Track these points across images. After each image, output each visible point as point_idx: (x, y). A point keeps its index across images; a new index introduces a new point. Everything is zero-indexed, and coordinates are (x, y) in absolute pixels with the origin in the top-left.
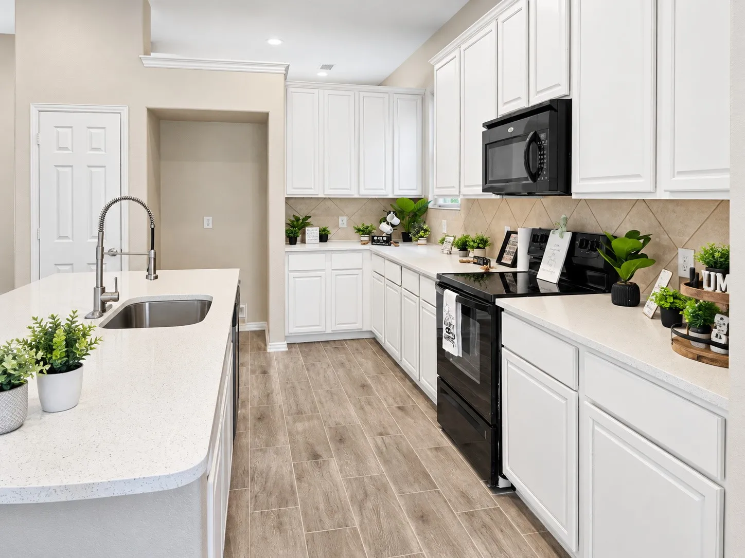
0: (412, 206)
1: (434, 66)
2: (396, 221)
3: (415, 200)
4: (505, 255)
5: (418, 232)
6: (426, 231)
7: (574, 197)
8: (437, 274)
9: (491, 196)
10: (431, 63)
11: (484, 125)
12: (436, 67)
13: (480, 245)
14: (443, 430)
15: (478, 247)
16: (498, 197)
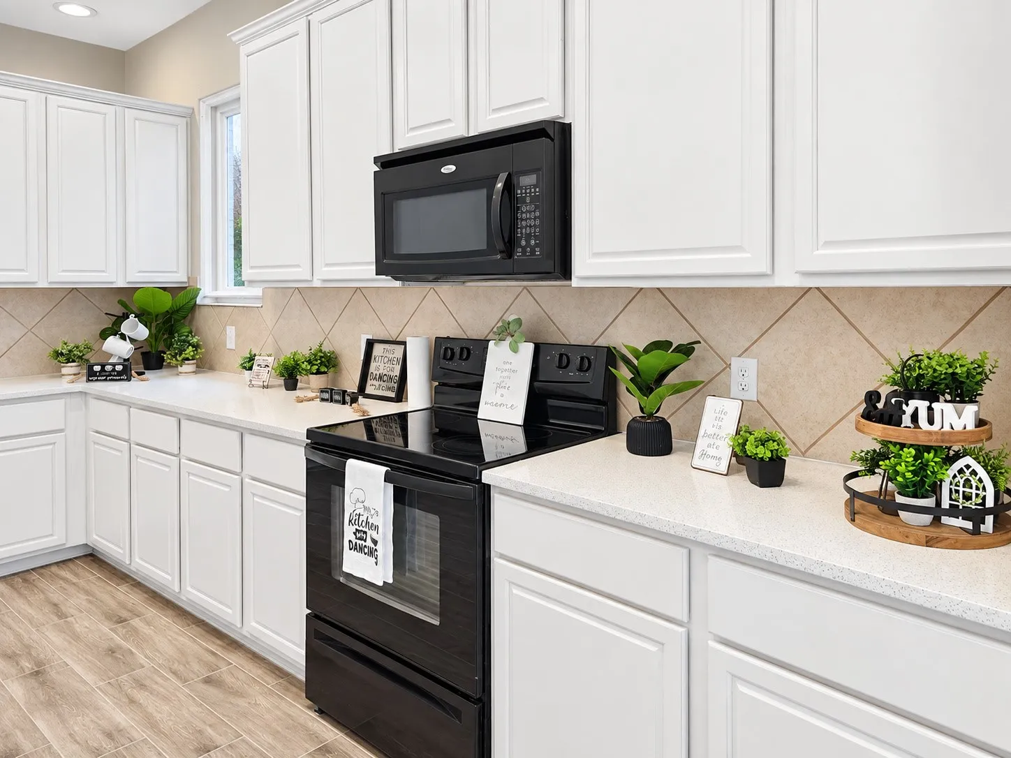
0: (167, 302)
1: (238, 46)
2: (142, 332)
3: (173, 291)
4: (369, 382)
5: (181, 352)
6: (196, 347)
7: (575, 282)
8: (308, 430)
9: (387, 282)
10: (234, 39)
11: (376, 160)
12: (244, 50)
13: (323, 369)
14: (321, 712)
15: (318, 372)
16: (398, 284)
